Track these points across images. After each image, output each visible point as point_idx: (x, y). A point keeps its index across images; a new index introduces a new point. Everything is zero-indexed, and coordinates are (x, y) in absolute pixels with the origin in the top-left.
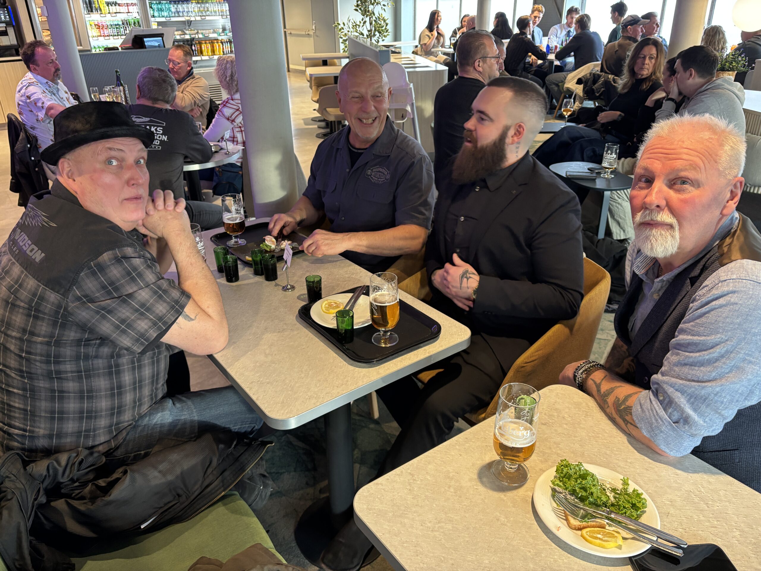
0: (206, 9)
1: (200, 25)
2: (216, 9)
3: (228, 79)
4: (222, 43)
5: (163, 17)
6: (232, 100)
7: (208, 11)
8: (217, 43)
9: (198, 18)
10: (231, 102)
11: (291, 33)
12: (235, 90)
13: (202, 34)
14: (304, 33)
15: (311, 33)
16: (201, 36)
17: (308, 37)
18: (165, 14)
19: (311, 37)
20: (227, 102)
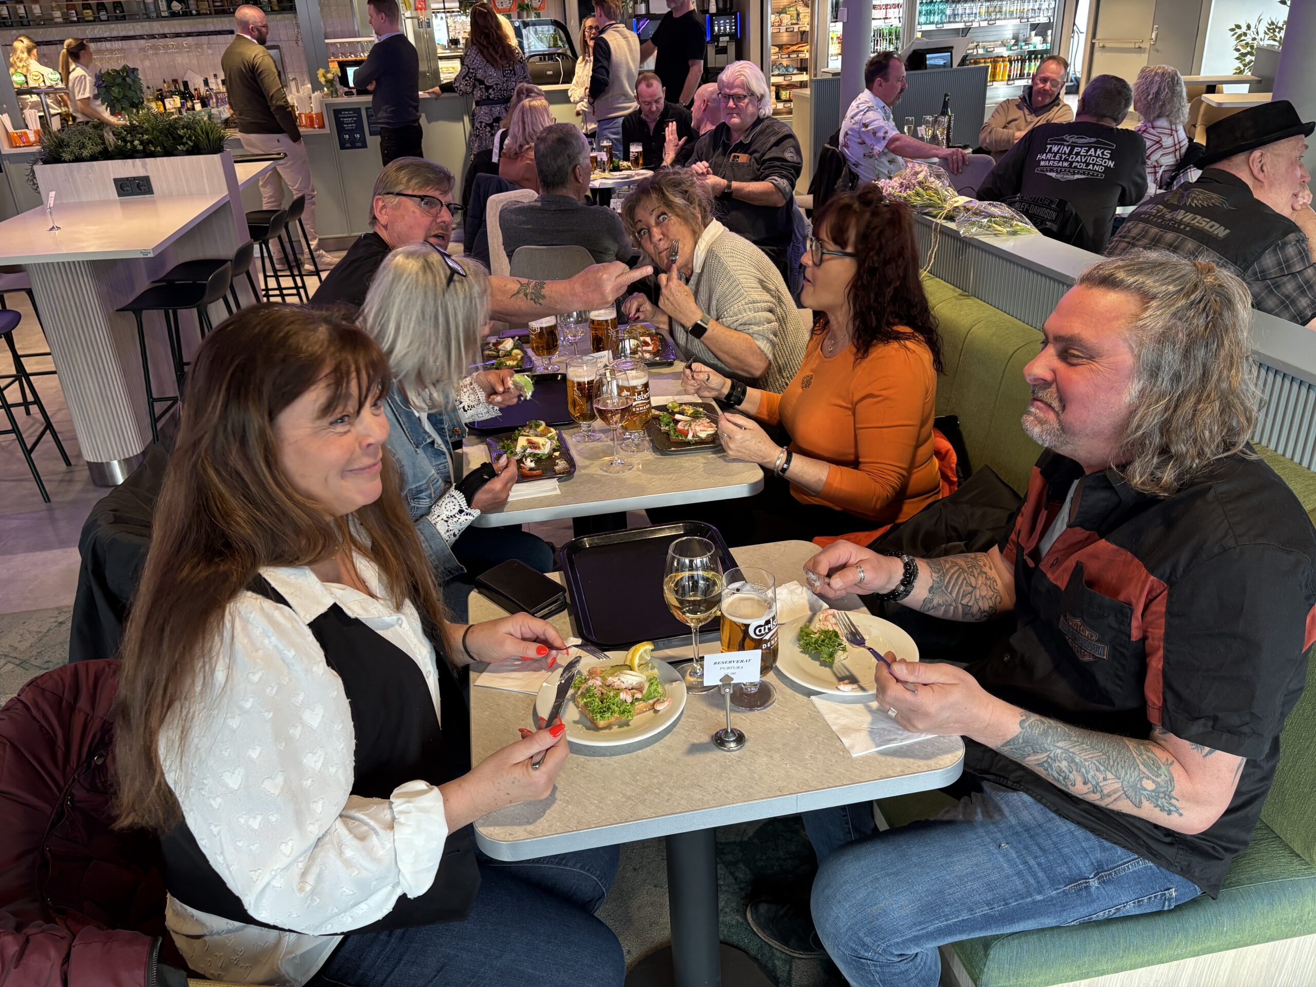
0: (997, 9)
1: (981, 34)
2: (1013, 8)
3: (1150, 97)
4: (1010, 62)
5: (932, 23)
6: (1153, 128)
7: (1000, 12)
8: (1003, 61)
9: (984, 24)
10: (1151, 131)
11: (1103, 47)
12: (1156, 113)
13: (984, 48)
14: (1132, 46)
15: (1146, 45)
16: (981, 51)
17: (1137, 53)
18: (937, 18)
19: (1144, 52)
20: (1144, 131)
